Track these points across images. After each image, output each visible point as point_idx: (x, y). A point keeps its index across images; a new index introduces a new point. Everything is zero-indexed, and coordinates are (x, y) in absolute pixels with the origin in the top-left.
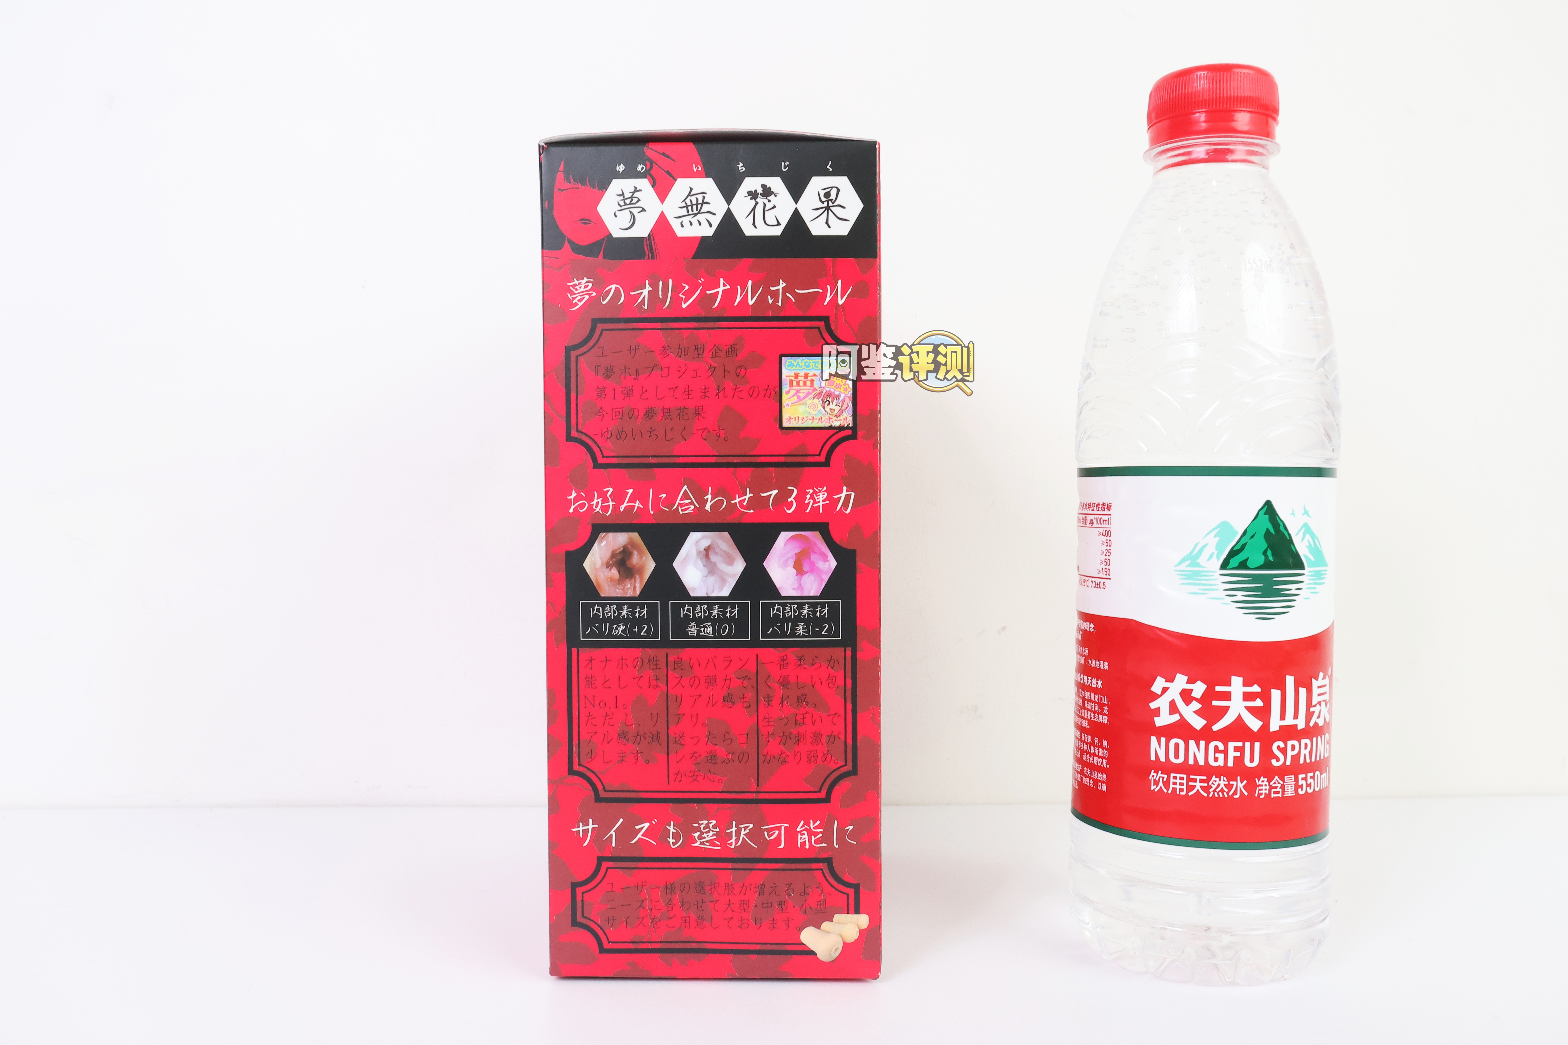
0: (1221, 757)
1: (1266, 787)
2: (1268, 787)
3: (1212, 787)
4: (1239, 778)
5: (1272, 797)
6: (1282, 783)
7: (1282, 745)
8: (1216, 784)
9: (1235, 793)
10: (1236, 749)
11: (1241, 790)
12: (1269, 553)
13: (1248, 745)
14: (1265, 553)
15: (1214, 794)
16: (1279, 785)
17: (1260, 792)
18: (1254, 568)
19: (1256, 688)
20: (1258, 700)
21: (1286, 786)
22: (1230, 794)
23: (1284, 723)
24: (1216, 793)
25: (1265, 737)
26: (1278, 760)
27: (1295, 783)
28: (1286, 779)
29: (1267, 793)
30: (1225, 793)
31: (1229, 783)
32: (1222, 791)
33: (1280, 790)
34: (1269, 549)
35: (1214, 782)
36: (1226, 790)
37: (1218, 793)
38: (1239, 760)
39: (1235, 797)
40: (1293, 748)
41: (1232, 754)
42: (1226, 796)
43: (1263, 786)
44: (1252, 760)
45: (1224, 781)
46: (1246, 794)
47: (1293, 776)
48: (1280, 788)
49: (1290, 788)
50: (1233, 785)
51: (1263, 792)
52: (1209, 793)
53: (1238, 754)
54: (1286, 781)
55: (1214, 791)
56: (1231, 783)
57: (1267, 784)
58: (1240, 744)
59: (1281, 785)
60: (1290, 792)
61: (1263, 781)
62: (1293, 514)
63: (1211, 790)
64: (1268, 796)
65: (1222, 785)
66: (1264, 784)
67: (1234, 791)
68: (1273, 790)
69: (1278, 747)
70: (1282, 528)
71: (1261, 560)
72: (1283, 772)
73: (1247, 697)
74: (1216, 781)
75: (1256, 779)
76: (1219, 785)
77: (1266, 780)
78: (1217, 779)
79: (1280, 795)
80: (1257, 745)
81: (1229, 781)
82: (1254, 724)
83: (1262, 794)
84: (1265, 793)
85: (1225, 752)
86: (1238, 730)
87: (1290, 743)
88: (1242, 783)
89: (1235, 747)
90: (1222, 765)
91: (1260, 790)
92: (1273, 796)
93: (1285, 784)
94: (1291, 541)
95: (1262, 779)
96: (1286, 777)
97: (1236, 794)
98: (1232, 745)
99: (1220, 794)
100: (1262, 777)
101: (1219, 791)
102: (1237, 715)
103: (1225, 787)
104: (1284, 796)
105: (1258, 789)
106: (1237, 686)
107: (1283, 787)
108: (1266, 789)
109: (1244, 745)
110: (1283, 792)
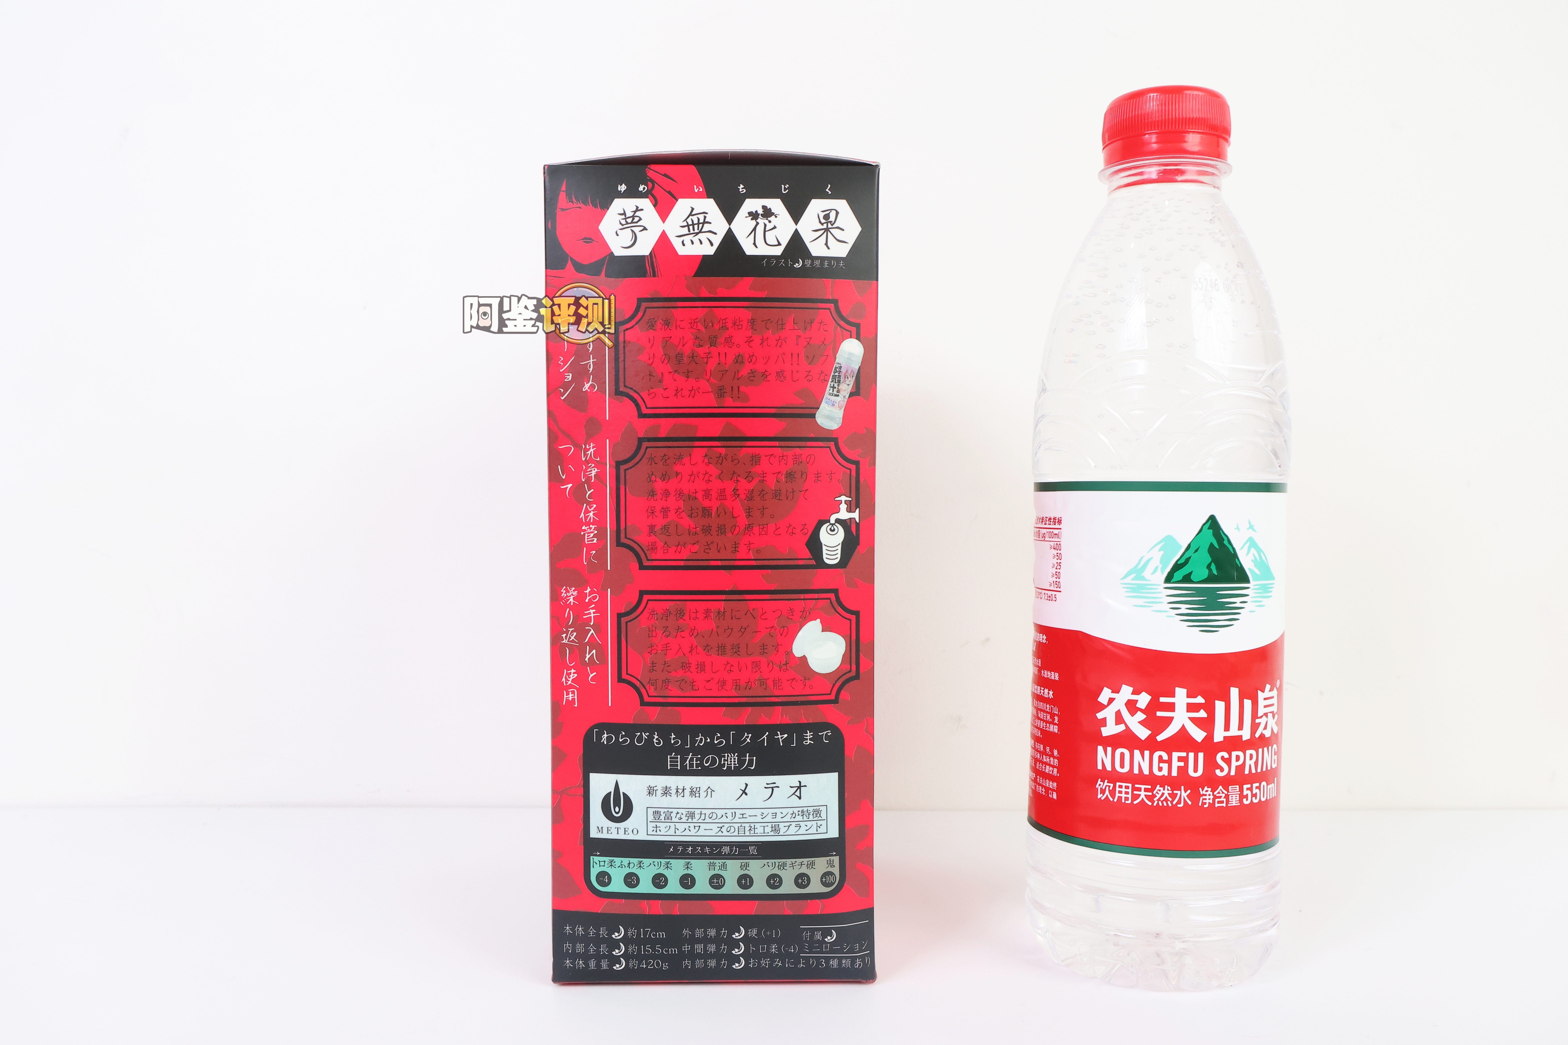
0: (1165, 766)
1: (1209, 797)
2: (1212, 797)
3: (1156, 796)
4: (1182, 787)
5: (1216, 806)
6: (1226, 792)
7: (1226, 755)
8: (1160, 793)
9: (1179, 802)
10: (1180, 759)
11: (1184, 799)
12: (1213, 567)
13: (1191, 755)
14: (1209, 567)
15: (1158, 803)
16: (1224, 795)
17: (1204, 801)
18: (1198, 582)
19: (1200, 700)
20: (1202, 710)
21: (1230, 796)
22: (1174, 803)
23: (1228, 734)
24: (1160, 802)
25: (1209, 747)
26: (1222, 770)
27: (1239, 793)
28: (1230, 789)
29: (1211, 802)
30: (1169, 802)
31: (1173, 792)
32: (1166, 800)
33: (1225, 800)
34: (1213, 564)
35: (1158, 792)
36: (1170, 799)
37: (1162, 802)
38: (1183, 770)
39: (1179, 806)
40: (1238, 758)
41: (1176, 764)
42: (1170, 805)
43: (1207, 795)
44: (1196, 770)
45: (1168, 790)
46: (1190, 803)
47: (1238, 786)
48: (1224, 798)
49: (1234, 798)
50: (1177, 794)
51: (1207, 801)
52: (1153, 802)
53: (1182, 764)
54: (1230, 791)
55: (1159, 800)
56: (1175, 792)
57: (1211, 793)
58: (1184, 754)
59: (1226, 794)
60: (1234, 801)
61: (1207, 791)
62: (1238, 528)
63: (1155, 799)
64: (1212, 805)
66: (1207, 793)
67: (1178, 800)
68: (1217, 800)
69: (1223, 758)
70: (1226, 542)
71: (1205, 574)
72: (1227, 782)
73: (1191, 708)
74: (1160, 790)
75: (1200, 789)
76: (1163, 794)
77: (1210, 789)
78: (1162, 789)
79: (1224, 805)
80: (1201, 755)
81: (1172, 790)
82: (1198, 735)
83: (1205, 804)
84: (1209, 803)
85: (1169, 762)
86: (1182, 741)
87: (1234, 754)
88: (1185, 792)
89: (1178, 757)
90: (1166, 774)
91: (1203, 799)
92: (1217, 805)
93: (1229, 794)
94: (1235, 556)
95: (1206, 788)
96: (1230, 787)
97: (1180, 804)
98: (1176, 755)
99: (1164, 803)
100: (1206, 787)
101: (1163, 800)
102: (1181, 726)
103: (1169, 796)
104: (1229, 805)
105: (1201, 798)
106: (1181, 697)
107: (1227, 797)
108: (1209, 799)
109: (1188, 755)
110: (1228, 801)
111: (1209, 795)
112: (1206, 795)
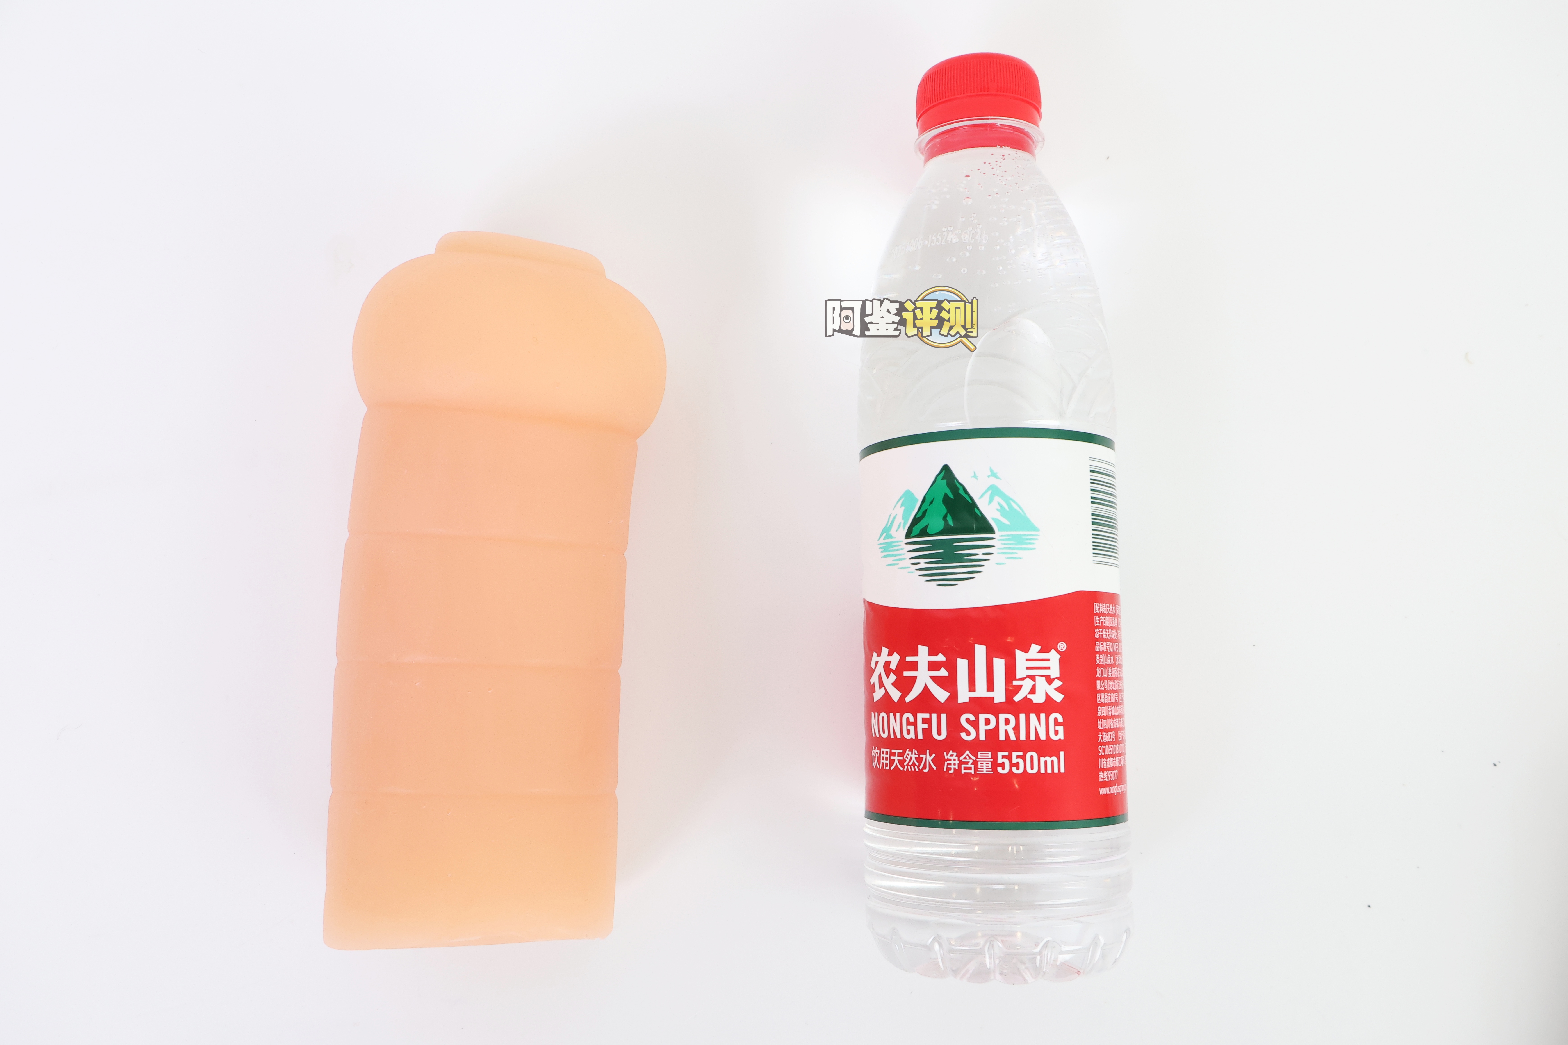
0: (911, 728)
1: (955, 762)
2: (957, 762)
3: (906, 761)
4: (928, 751)
5: (963, 773)
6: (974, 758)
7: (972, 718)
8: (909, 757)
9: (925, 767)
10: (924, 721)
11: (929, 763)
12: (949, 518)
13: (934, 716)
14: (945, 518)
15: (908, 768)
16: (971, 761)
17: (949, 766)
18: (934, 534)
19: (941, 658)
20: (943, 669)
21: (979, 763)
22: (921, 768)
23: (973, 695)
24: (909, 767)
25: (953, 709)
26: (968, 734)
27: (992, 760)
28: (979, 755)
29: (957, 768)
30: (916, 767)
31: (919, 756)
32: (914, 764)
33: (973, 766)
34: (948, 514)
35: (908, 756)
36: (917, 764)
37: (911, 766)
38: (927, 732)
39: (925, 771)
40: (987, 722)
41: (921, 726)
42: (917, 770)
43: (952, 760)
44: (939, 733)
45: (915, 754)
46: (935, 768)
47: (990, 753)
48: (972, 764)
49: (985, 765)
50: (923, 758)
51: (952, 766)
52: (903, 767)
53: (926, 726)
54: (979, 757)
55: (908, 765)
56: (921, 756)
57: (956, 758)
58: (927, 716)
59: (973, 760)
60: (985, 768)
61: (952, 756)
62: (975, 476)
63: (905, 764)
64: (958, 771)
65: (913, 759)
66: (952, 758)
67: (924, 765)
68: (963, 766)
69: (968, 720)
70: (961, 492)
71: (941, 525)
72: (975, 746)
73: (933, 666)
74: (908, 754)
75: (945, 753)
76: (911, 758)
77: (955, 754)
78: (910, 753)
79: (972, 772)
80: (944, 717)
81: (919, 755)
82: (941, 695)
83: (950, 769)
84: (955, 768)
85: (915, 724)
86: (926, 701)
87: (982, 717)
88: (930, 756)
89: (923, 718)
90: (914, 738)
91: (948, 764)
92: (963, 771)
93: (978, 760)
94: (973, 505)
95: (951, 753)
96: (979, 753)
97: (925, 769)
98: (920, 716)
99: (912, 767)
100: (951, 751)
101: (912, 765)
102: (924, 686)
103: (916, 760)
104: (978, 772)
105: (946, 763)
106: (923, 656)
107: (975, 763)
108: (955, 764)
109: (931, 716)
110: (976, 768)
111: (954, 760)
112: (950, 760)
